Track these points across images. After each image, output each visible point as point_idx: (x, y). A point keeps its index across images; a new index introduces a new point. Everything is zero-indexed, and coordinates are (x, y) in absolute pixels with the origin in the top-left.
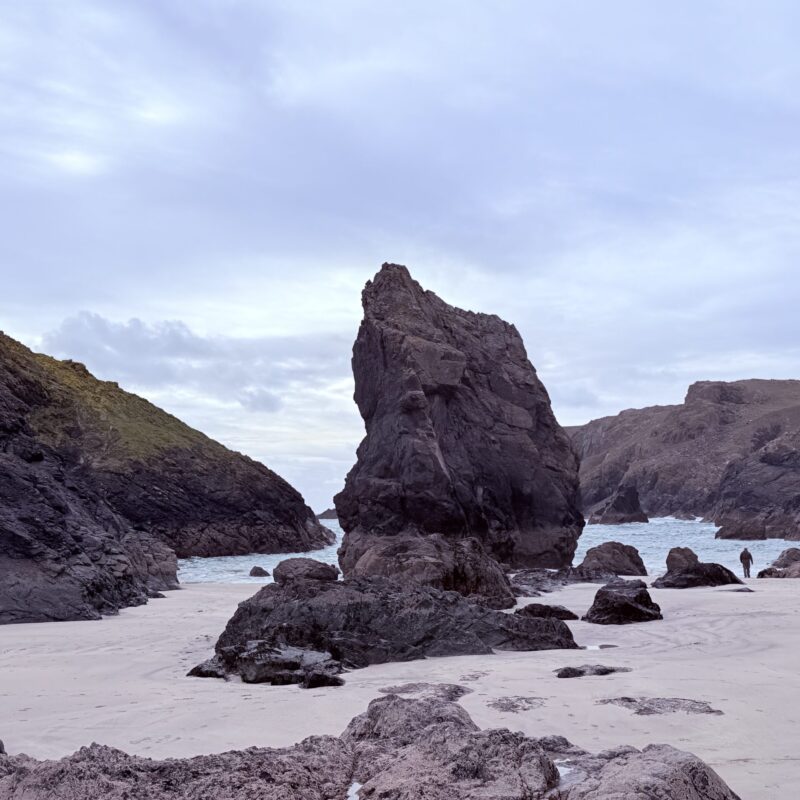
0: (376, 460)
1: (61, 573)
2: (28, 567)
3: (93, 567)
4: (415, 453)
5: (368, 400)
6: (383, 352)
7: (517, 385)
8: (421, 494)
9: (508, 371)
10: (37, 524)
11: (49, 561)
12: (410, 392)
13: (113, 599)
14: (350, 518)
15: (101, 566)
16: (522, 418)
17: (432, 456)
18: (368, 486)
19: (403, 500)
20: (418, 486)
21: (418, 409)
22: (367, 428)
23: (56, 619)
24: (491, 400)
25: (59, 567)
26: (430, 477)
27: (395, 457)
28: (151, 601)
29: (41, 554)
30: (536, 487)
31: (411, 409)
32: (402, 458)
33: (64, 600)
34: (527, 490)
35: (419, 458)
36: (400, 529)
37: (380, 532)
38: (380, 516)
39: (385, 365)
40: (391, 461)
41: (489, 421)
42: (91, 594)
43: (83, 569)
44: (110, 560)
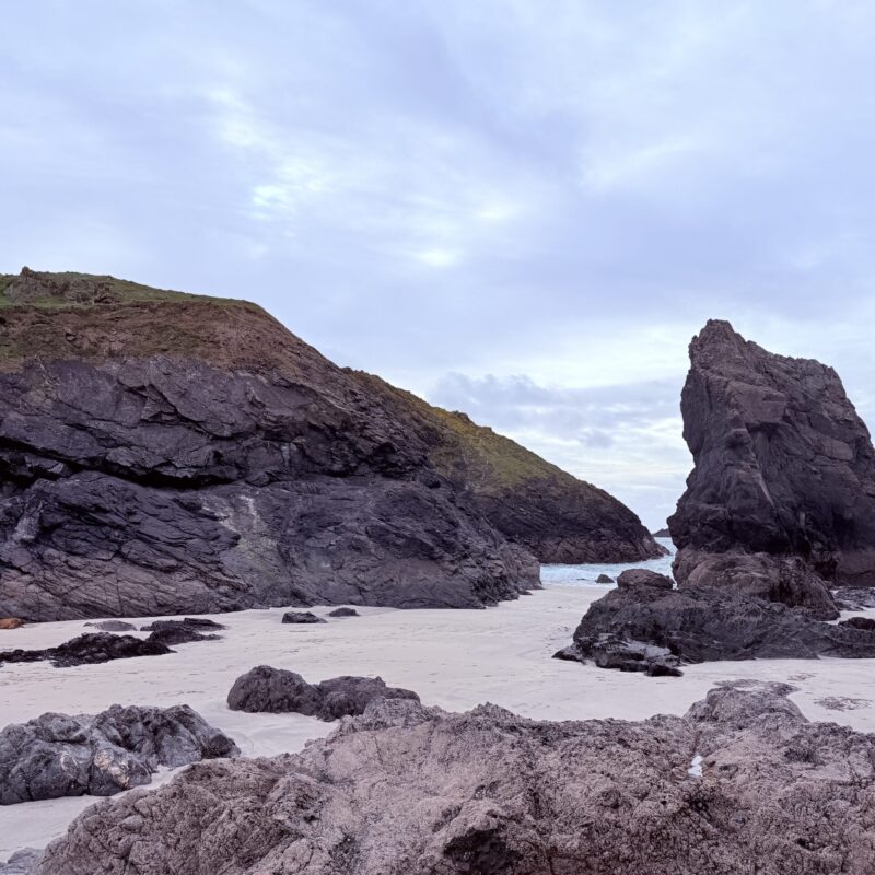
0: (704, 488)
1: (455, 572)
2: (433, 567)
3: (478, 569)
4: (739, 482)
5: (696, 437)
6: (709, 396)
7: (837, 422)
8: (747, 518)
9: (829, 409)
10: (437, 535)
11: (447, 563)
12: (734, 430)
13: (493, 594)
14: (683, 537)
15: (484, 568)
16: (842, 451)
17: (756, 485)
18: (697, 511)
19: (730, 523)
20: (743, 511)
21: (742, 444)
22: (696, 461)
23: (452, 607)
24: (812, 435)
25: (453, 568)
26: (754, 503)
27: (722, 486)
28: (521, 597)
29: (441, 557)
30: (857, 513)
31: (735, 444)
32: (728, 487)
33: (458, 592)
34: (848, 515)
35: (744, 487)
36: (727, 548)
37: (709, 550)
38: (709, 537)
39: (711, 407)
40: (718, 489)
41: (810, 454)
42: (477, 589)
43: (471, 569)
44: (490, 564)
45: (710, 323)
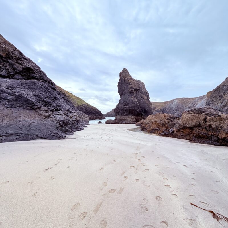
0: (123, 102)
1: (48, 117)
2: (32, 113)
3: (64, 116)
4: (132, 101)
5: (121, 92)
6: (125, 83)
7: (144, 92)
8: (133, 109)
9: (143, 90)
10: (41, 98)
11: (43, 111)
12: (131, 89)
13: (71, 128)
14: (117, 113)
15: (68, 116)
16: (146, 98)
17: (135, 101)
18: (122, 107)
19: (129, 110)
20: (132, 107)
21: (132, 92)
22: (121, 97)
24: (140, 94)
25: (47, 114)
26: (135, 105)
27: (128, 102)
28: (84, 128)
29: (39, 108)
30: (148, 110)
31: (131, 93)
32: (129, 102)
33: (47, 129)
34: (146, 110)
35: (133, 102)
36: (128, 115)
37: (124, 116)
38: (124, 113)
39: (125, 85)
40: (126, 102)
41: (141, 97)
42: (61, 126)
43: (59, 116)
44: (71, 115)
45: (124, 69)
